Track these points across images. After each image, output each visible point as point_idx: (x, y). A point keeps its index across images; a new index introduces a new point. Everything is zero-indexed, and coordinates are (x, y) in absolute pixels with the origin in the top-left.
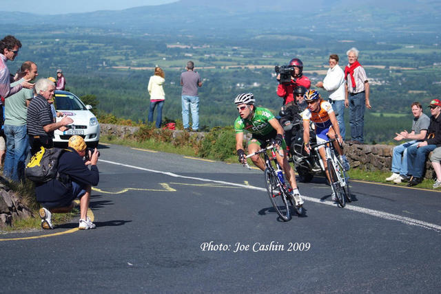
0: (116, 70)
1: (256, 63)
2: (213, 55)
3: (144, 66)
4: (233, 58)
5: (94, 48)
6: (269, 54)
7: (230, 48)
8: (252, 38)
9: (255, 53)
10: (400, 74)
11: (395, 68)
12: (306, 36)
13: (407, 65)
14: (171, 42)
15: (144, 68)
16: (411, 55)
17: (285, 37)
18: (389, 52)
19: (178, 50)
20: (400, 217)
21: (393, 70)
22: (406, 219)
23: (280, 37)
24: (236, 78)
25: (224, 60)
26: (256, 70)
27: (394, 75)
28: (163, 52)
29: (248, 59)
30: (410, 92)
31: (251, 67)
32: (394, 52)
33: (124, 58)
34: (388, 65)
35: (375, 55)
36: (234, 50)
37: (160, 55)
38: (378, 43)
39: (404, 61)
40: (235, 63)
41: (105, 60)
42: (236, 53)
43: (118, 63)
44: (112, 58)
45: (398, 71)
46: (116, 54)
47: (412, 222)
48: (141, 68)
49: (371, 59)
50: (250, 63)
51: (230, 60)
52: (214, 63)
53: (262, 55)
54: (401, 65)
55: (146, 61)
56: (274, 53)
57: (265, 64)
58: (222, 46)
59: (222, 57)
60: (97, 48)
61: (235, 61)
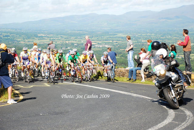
0: (20, 44)
1: (69, 41)
2: (54, 38)
3: (30, 42)
4: (61, 39)
5: (12, 36)
6: (73, 37)
7: (60, 36)
8: (67, 32)
9: (68, 37)
10: (117, 44)
11: (115, 41)
12: (85, 31)
13: (119, 40)
14: (39, 33)
15: (30, 43)
16: (121, 37)
17: (79, 32)
18: (113, 36)
19: (42, 37)
20: (130, 93)
21: (115, 42)
22: (133, 94)
23: (77, 32)
24: (62, 46)
25: (58, 40)
26: (69, 43)
27: (115, 44)
28: (37, 37)
29: (66, 39)
30: (121, 49)
31: (67, 42)
32: (115, 36)
33: (23, 39)
34: (113, 41)
35: (109, 37)
36: (61, 36)
37: (36, 38)
38: (110, 33)
39: (118, 39)
40: (62, 41)
41: (16, 40)
42: (62, 37)
43: (20, 41)
44: (19, 39)
45: (117, 43)
46: (20, 38)
47: (135, 95)
48: (29, 43)
49: (107, 38)
50: (67, 40)
51: (59, 40)
52: (55, 41)
53: (71, 38)
54: (117, 40)
55: (31, 40)
56: (75, 37)
57: (72, 41)
58: (57, 35)
59: (57, 39)
60: (13, 36)
61: (61, 40)
